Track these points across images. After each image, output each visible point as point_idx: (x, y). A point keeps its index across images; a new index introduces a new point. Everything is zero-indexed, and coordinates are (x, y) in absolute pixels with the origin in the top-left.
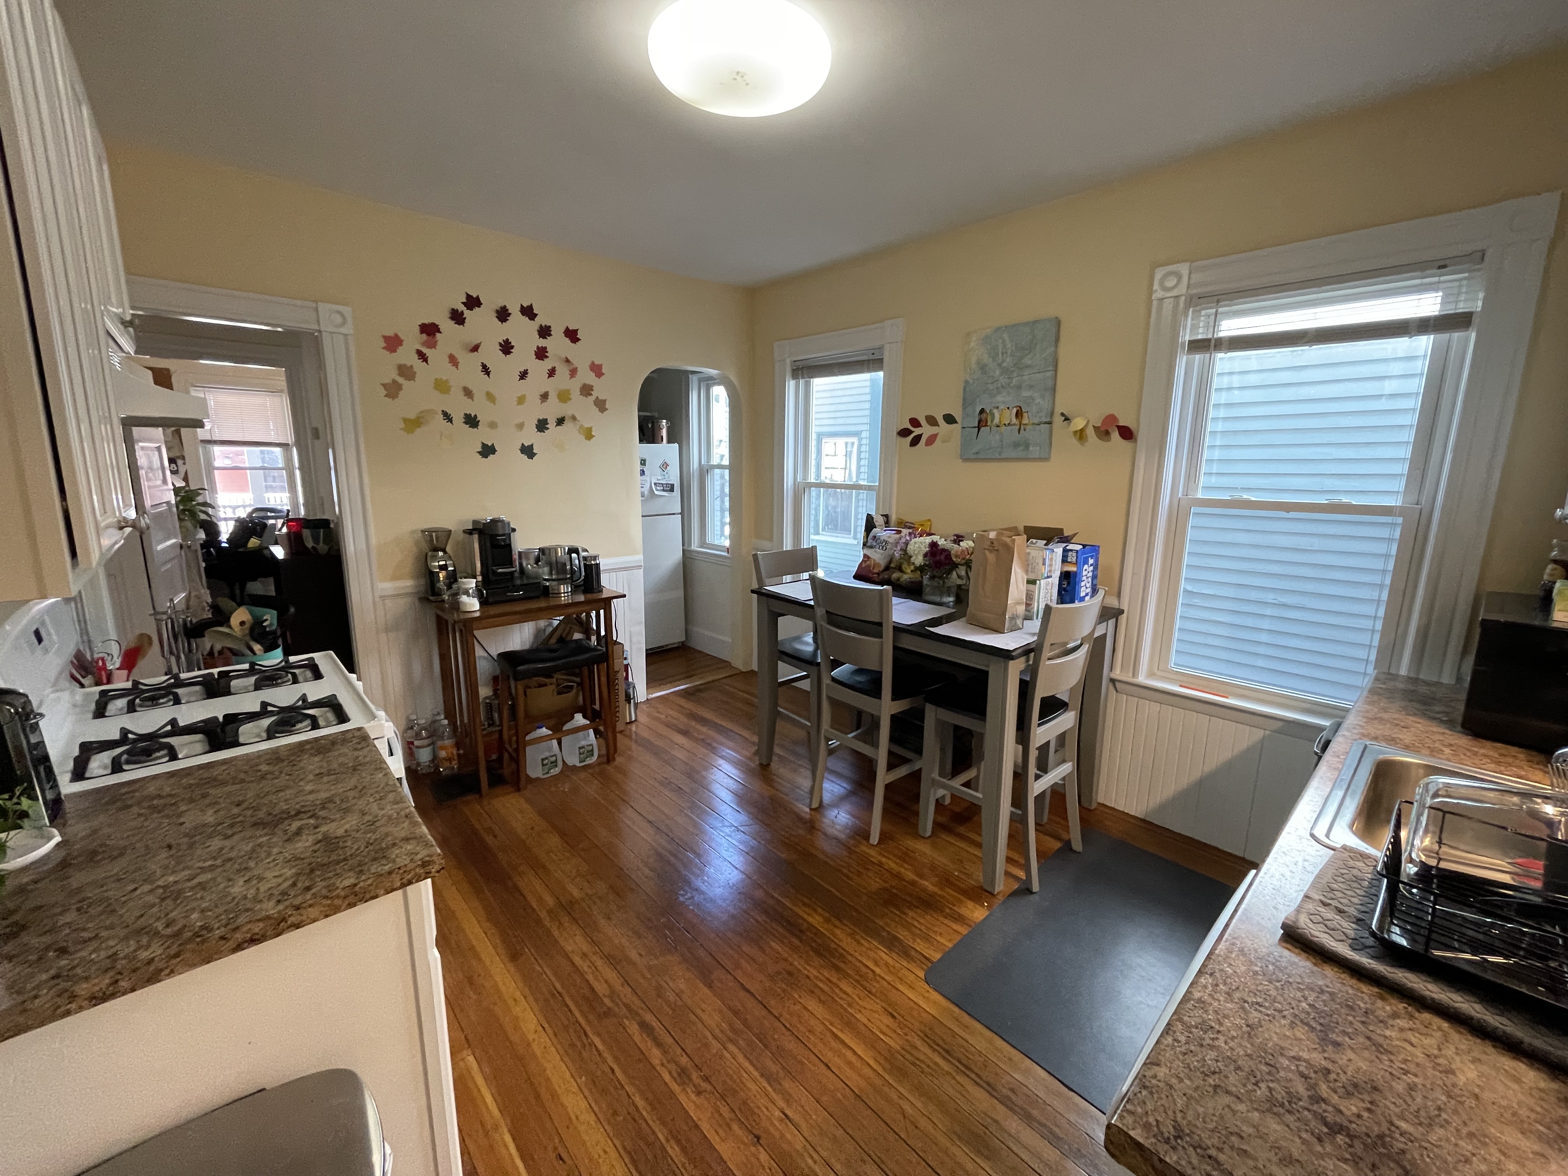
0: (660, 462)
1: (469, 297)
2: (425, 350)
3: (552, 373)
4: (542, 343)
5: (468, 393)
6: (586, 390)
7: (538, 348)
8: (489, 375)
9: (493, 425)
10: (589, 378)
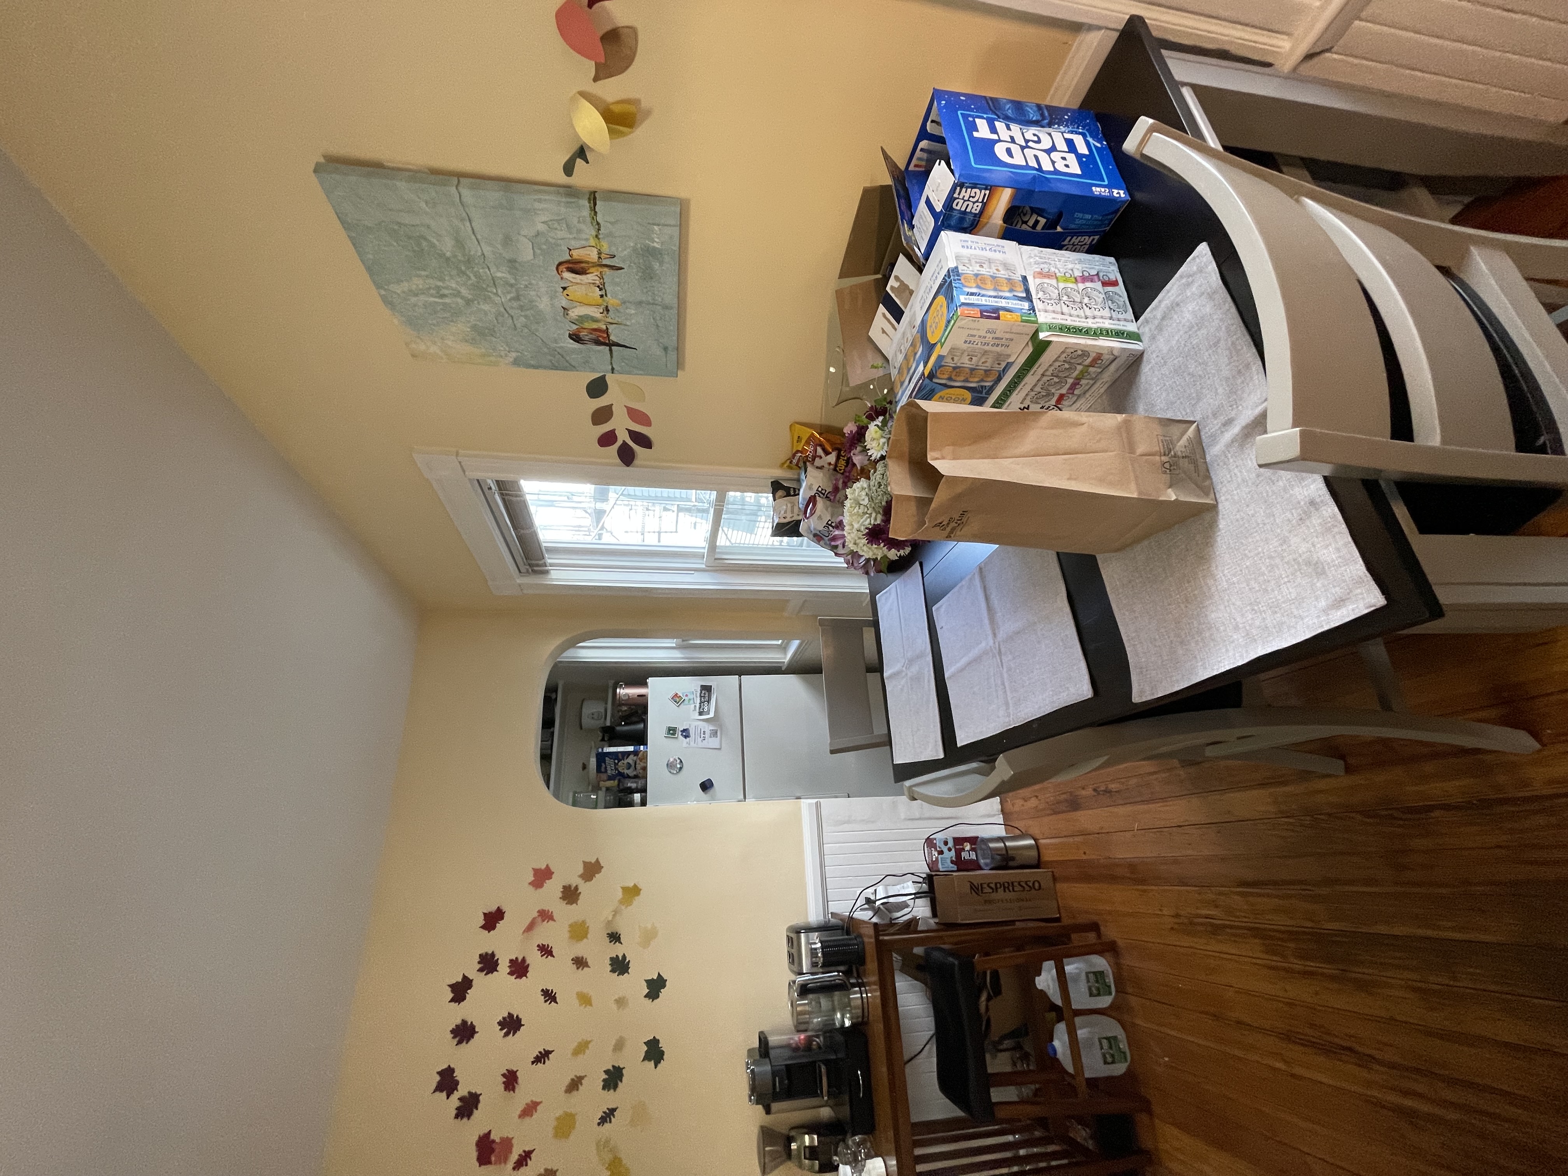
0: (673, 705)
1: (439, 1088)
2: (514, 1157)
3: (546, 951)
4: (504, 967)
5: (575, 1085)
6: (570, 895)
7: (511, 973)
8: (550, 1052)
9: (619, 1046)
10: (554, 887)
